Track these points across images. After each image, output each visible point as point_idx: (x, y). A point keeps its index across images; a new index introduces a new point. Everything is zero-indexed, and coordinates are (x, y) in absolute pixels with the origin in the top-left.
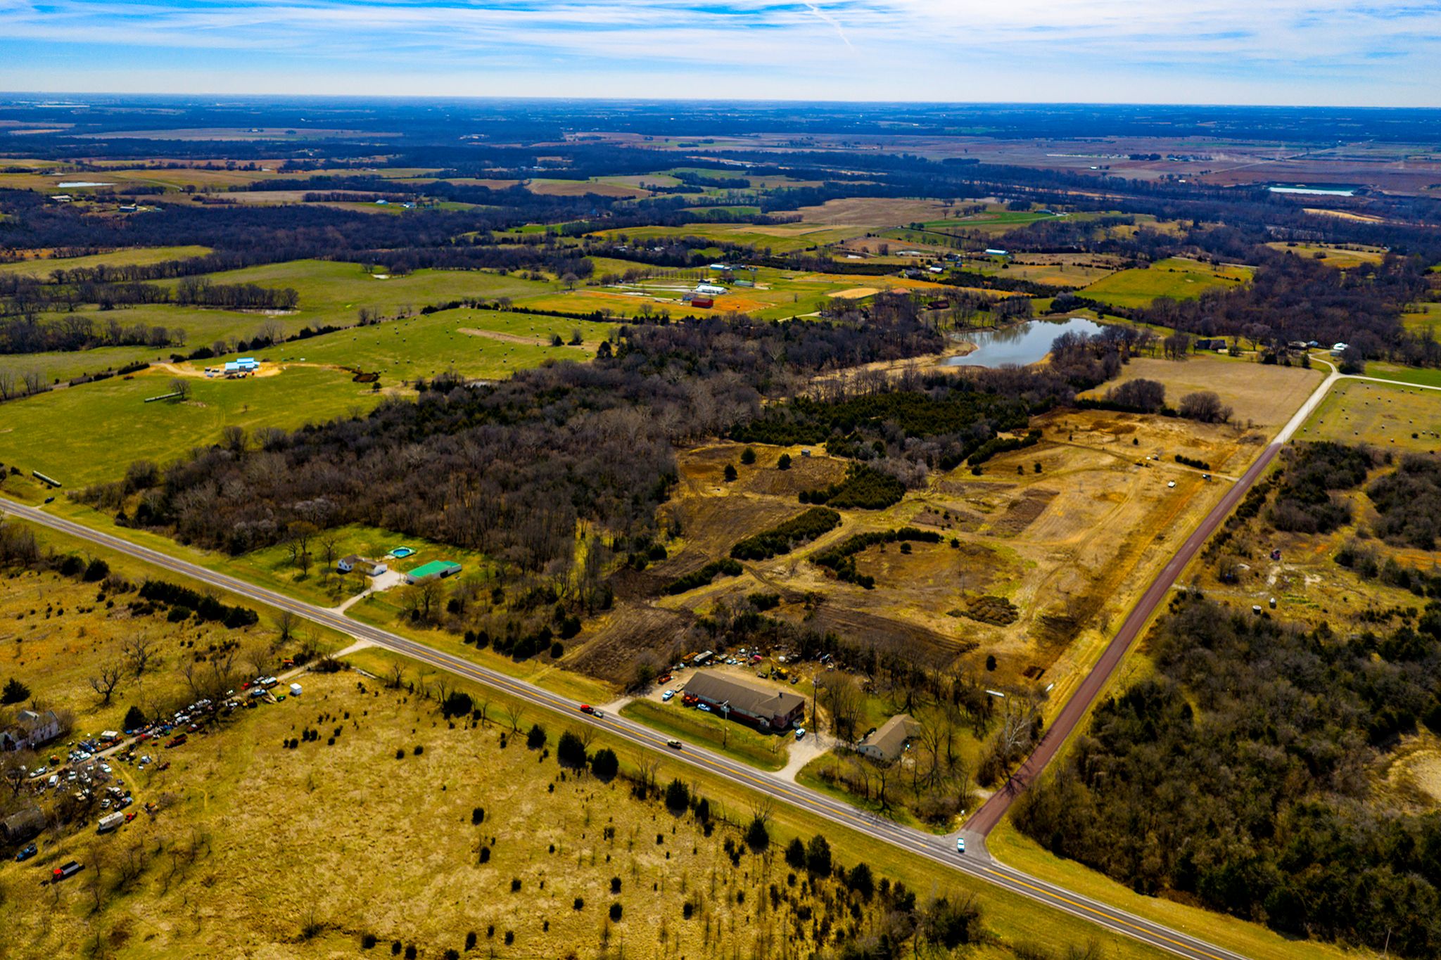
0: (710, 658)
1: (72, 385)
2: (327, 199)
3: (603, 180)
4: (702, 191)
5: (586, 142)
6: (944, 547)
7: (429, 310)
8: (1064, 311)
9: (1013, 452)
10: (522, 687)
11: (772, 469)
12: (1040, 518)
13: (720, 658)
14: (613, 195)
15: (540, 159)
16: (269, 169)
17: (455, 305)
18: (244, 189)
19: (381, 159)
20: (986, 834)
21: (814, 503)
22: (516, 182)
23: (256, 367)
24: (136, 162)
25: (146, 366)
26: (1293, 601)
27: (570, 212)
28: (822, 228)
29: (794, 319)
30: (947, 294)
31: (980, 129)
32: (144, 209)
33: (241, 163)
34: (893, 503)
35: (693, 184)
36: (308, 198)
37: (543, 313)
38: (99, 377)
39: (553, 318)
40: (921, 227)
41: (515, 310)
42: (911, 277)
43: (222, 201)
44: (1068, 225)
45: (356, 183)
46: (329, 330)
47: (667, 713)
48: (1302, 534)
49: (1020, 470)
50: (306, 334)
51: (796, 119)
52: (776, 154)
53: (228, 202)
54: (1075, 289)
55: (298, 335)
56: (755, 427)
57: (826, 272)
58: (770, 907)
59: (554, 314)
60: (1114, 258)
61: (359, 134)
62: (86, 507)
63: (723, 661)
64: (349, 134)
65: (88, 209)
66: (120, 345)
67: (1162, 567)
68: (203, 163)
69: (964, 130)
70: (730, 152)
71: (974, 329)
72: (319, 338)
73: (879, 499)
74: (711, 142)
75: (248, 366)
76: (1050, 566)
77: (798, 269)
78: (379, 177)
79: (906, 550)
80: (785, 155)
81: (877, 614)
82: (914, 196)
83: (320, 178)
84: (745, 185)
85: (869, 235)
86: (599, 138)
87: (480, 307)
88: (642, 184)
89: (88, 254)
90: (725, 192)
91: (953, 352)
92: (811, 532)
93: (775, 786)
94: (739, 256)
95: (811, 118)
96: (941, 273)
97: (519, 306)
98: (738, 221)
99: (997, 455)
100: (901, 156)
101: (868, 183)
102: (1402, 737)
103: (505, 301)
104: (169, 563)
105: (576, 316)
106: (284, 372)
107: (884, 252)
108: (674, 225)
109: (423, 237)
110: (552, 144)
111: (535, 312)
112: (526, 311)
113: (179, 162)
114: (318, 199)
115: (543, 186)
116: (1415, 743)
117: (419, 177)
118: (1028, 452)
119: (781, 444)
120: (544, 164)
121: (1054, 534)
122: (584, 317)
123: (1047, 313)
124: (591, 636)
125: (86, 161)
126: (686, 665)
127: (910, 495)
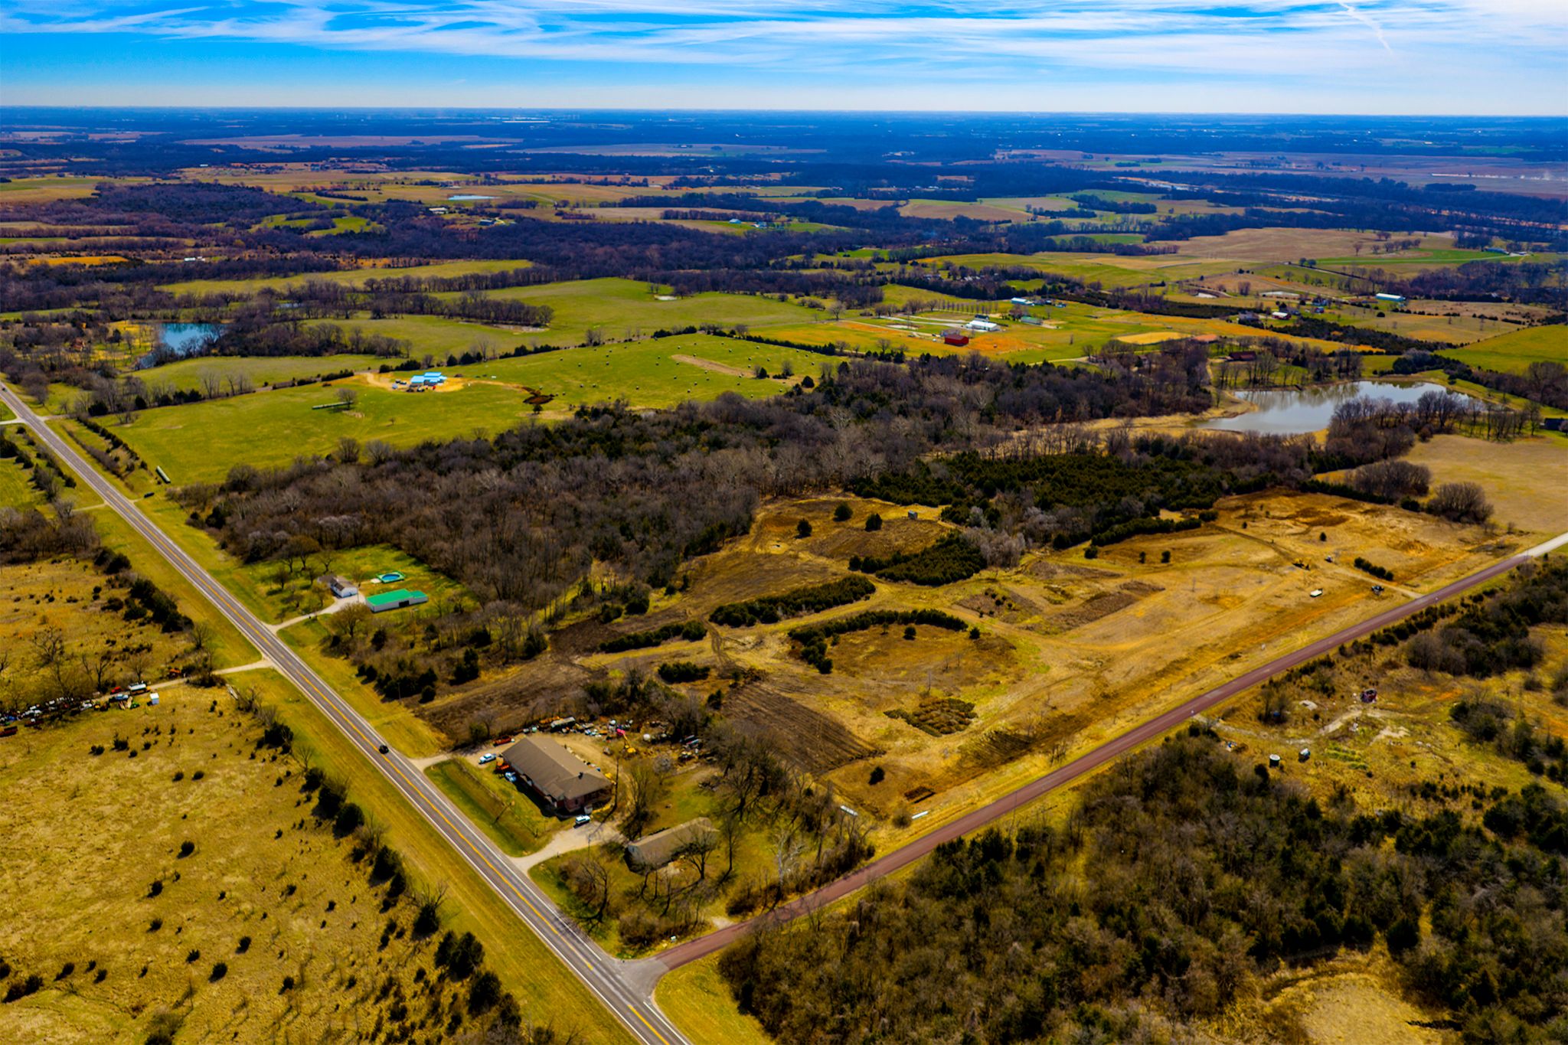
0: (571, 725)
1: (275, 388)
2: (685, 217)
3: (988, 203)
4: (1094, 216)
5: (1016, 161)
6: (963, 636)
7: (661, 334)
8: (1406, 372)
9: (1159, 535)
10: (361, 727)
11: (857, 529)
12: (1111, 616)
13: (580, 727)
14: (984, 218)
15: (940, 178)
16: (657, 186)
17: (691, 330)
18: (614, 205)
19: (776, 176)
20: (672, 968)
21: (864, 571)
22: (890, 203)
23: (441, 381)
24: (536, 177)
25: (351, 374)
26: (1336, 756)
27: (920, 235)
28: (1194, 261)
29: (1045, 363)
30: (1266, 343)
31: (1513, 149)
32: (502, 222)
33: (634, 179)
34: (955, 580)
35: (1089, 207)
36: (667, 216)
37: (775, 343)
38: (302, 383)
39: (783, 349)
40: (1312, 264)
41: (750, 338)
42: (1241, 322)
43: (581, 217)
44: (1511, 267)
45: (728, 201)
46: (546, 349)
47: (471, 778)
48: (1438, 675)
49: (1142, 558)
50: (521, 352)
51: (1284, 135)
52: (1222, 176)
53: (588, 217)
54: (1450, 346)
55: (513, 352)
56: (885, 481)
57: (1146, 312)
58: (371, 1001)
59: (787, 344)
60: (1541, 310)
61: (785, 150)
62: (176, 505)
63: (582, 731)
64: (775, 150)
65: (453, 222)
66: (359, 353)
67: (1202, 693)
68: (600, 178)
69: (1488, 149)
70: (1169, 173)
71: (1270, 386)
72: (534, 356)
73: (938, 574)
74: (1158, 161)
75: (433, 380)
76: (1064, 673)
77: (1115, 307)
78: (756, 195)
79: (910, 635)
80: (1231, 177)
81: (804, 703)
82: (1350, 227)
83: (692, 195)
84: (1149, 209)
85: (1241, 272)
86: (1032, 156)
87: (715, 334)
88: (1029, 207)
89: (419, 264)
90: (1119, 218)
91: (1217, 412)
92: (820, 602)
93: (500, 874)
94: (1057, 290)
95: (1304, 134)
96: (1287, 318)
97: (753, 334)
98: (1101, 250)
99: (1136, 538)
100: (1377, 180)
101: (1298, 211)
102: (1342, 951)
103: (741, 328)
104: (183, 563)
105: (808, 348)
106: (466, 388)
107: (1244, 291)
108: (1023, 253)
109: (737, 259)
110: (972, 162)
111: (768, 342)
112: (759, 340)
113: (576, 177)
114: (676, 216)
115: (921, 207)
116: (1354, 962)
117: (799, 195)
118: (1178, 537)
119: (898, 502)
120: (944, 184)
121: (1106, 637)
122: (816, 349)
123: (1383, 374)
124: (484, 683)
125: (493, 175)
126: (540, 729)
127: (985, 574)
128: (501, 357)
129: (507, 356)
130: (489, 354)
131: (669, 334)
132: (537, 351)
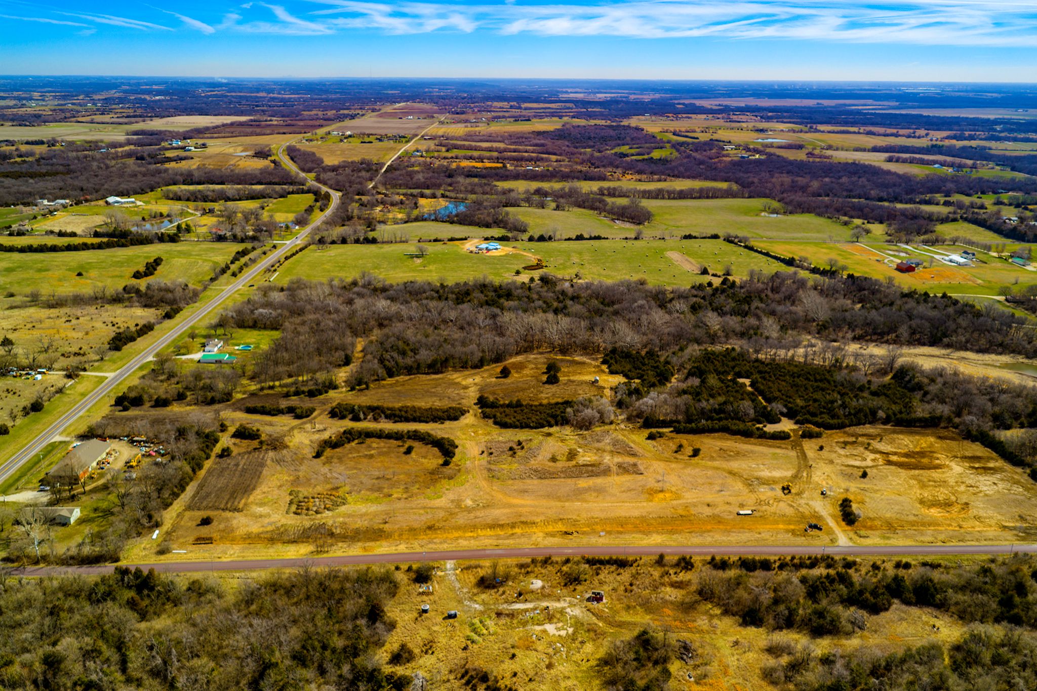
2: (904, 161)
17: (716, 237)
32: (757, 157)
36: (890, 159)
37: (760, 252)
41: (746, 247)
46: (598, 238)
49: (679, 449)
50: (580, 238)
53: (827, 157)
55: (574, 237)
79: (408, 451)
87: (728, 241)
111: (756, 250)
114: (898, 160)
122: (783, 261)
125: (815, 126)
128: (566, 240)
129: (569, 239)
130: (558, 236)
131: (695, 238)
132: (591, 238)
